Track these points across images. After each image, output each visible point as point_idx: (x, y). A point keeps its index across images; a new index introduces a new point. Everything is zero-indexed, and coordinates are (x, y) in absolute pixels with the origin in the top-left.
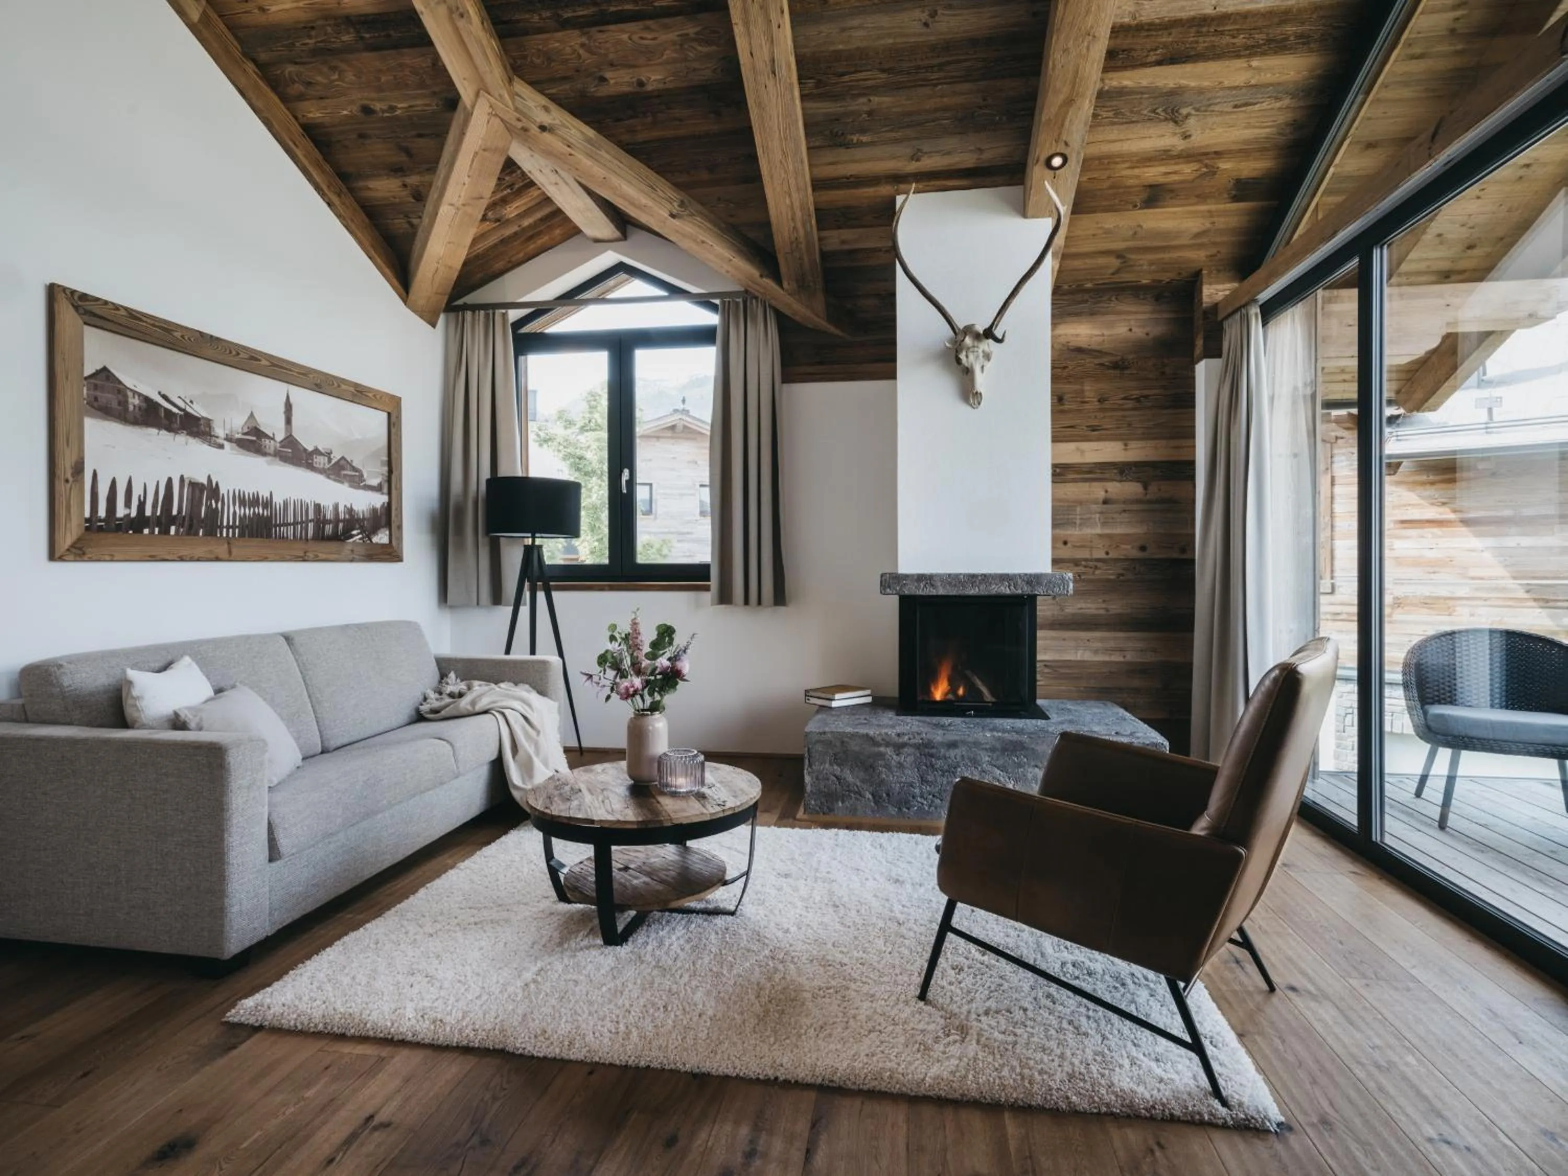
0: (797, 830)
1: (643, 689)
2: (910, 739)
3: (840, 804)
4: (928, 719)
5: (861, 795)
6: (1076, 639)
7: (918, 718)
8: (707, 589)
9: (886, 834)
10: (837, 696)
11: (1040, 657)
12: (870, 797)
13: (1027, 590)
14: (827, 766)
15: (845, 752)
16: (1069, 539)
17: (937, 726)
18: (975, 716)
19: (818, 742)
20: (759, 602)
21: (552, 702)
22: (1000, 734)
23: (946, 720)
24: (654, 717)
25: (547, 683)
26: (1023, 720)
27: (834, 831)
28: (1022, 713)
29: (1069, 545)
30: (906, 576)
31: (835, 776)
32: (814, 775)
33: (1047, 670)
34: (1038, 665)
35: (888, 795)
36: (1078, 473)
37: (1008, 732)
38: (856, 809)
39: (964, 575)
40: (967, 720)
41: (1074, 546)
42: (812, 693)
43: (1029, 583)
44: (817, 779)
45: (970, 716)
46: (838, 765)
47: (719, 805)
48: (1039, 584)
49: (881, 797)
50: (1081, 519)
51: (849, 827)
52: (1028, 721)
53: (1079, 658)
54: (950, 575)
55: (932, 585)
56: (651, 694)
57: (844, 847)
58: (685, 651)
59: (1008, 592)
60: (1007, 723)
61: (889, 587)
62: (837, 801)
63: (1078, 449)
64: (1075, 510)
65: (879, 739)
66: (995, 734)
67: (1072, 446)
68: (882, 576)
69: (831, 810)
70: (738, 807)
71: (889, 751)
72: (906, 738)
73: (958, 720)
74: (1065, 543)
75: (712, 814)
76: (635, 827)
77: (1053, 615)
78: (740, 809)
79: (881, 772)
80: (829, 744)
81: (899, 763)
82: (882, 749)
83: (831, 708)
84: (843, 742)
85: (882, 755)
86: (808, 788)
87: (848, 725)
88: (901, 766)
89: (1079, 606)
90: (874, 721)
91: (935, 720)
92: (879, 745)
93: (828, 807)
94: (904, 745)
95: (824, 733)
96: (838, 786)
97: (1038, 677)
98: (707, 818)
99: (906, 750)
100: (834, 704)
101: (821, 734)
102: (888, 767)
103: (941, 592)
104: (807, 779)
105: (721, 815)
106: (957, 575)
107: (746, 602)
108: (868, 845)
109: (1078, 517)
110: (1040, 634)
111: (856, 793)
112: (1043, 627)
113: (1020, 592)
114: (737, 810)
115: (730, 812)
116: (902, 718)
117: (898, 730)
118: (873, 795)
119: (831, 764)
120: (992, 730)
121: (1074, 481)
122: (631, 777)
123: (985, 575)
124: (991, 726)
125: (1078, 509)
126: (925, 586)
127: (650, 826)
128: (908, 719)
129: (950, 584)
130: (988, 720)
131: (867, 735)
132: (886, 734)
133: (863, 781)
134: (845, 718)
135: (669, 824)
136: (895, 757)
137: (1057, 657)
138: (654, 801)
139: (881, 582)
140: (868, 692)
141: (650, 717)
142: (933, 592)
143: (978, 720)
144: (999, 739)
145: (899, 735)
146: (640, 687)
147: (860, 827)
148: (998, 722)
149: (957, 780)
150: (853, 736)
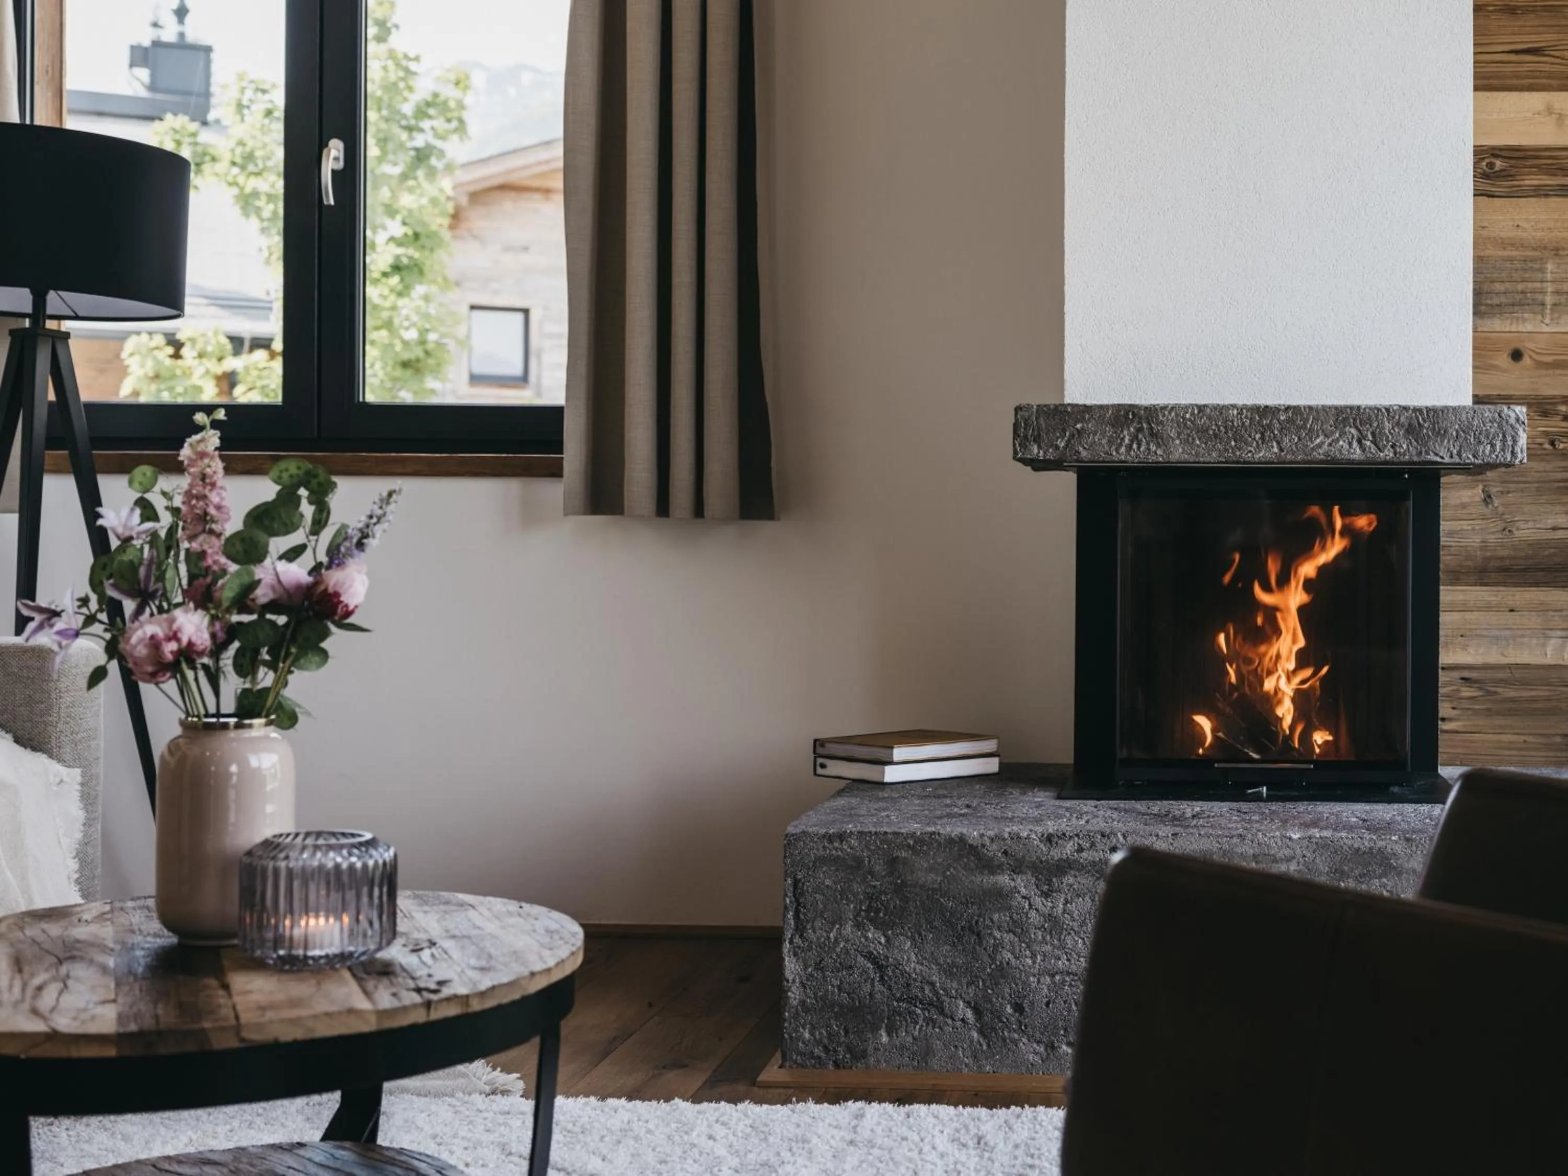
0: (746, 1106)
1: (218, 649)
2: (1080, 850)
3: (885, 1039)
4: (1140, 806)
5: (942, 1012)
6: (1542, 609)
7: (1113, 803)
8: (555, 471)
9: (1002, 1113)
10: (899, 753)
11: (1445, 658)
12: (969, 1014)
13: (1407, 450)
14: (848, 929)
15: (899, 889)
16: (1528, 346)
17: (1162, 818)
18: (1270, 799)
19: (821, 861)
20: (699, 510)
21: (55, 767)
22: (1326, 833)
23: (1189, 808)
24: (246, 734)
25: (47, 712)
26: (1396, 806)
27: (853, 1106)
28: (1396, 789)
29: (1526, 361)
30: (1085, 410)
31: (870, 957)
32: (812, 955)
33: (1467, 692)
34: (1443, 677)
35: (1019, 1008)
36: (1551, 171)
37: (1351, 828)
38: (928, 1052)
39: (1241, 409)
40: (1244, 806)
41: (1540, 365)
42: (833, 749)
43: (1412, 430)
44: (819, 967)
45: (1258, 798)
46: (882, 926)
47: (419, 990)
48: (1441, 434)
49: (998, 1015)
50: (1557, 292)
51: (903, 1098)
52: (1409, 808)
53: (1549, 660)
54: (1201, 408)
55: (1153, 435)
56: (245, 666)
57: (871, 1144)
58: (360, 545)
59: (1357, 454)
60: (1353, 811)
61: (1037, 440)
62: (875, 1029)
63: (1550, 111)
64: (1542, 270)
65: (994, 850)
66: (1316, 832)
67: (1535, 100)
68: (1018, 409)
69: (858, 1055)
70: (482, 995)
71: (1023, 884)
72: (1069, 848)
73: (1221, 808)
74: (1517, 355)
75: (382, 1014)
76: (111, 1052)
77: (1484, 546)
78: (490, 1003)
79: (998, 946)
80: (854, 866)
81: (1050, 917)
82: (1004, 880)
83: (882, 785)
84: (893, 862)
85: (1001, 897)
86: (795, 995)
87: (914, 817)
88: (1054, 925)
89: (1550, 522)
90: (990, 811)
91: (1157, 807)
92: (989, 866)
93: (849, 1049)
94: (1063, 867)
95: (842, 837)
96: (878, 987)
97: (1444, 709)
98: (369, 1025)
99: (1069, 879)
100: (892, 774)
101: (830, 838)
102: (1018, 928)
103: (1178, 453)
104: (791, 967)
105: (420, 1017)
106: (1221, 410)
107: (663, 507)
108: (942, 1143)
109: (1550, 288)
110: (1447, 594)
111: (927, 1005)
112: (1457, 578)
113: (1388, 454)
114: (476, 1006)
115: (452, 1011)
116: (1068, 803)
117: (1051, 827)
118: (977, 1011)
119: (858, 926)
120: (1306, 826)
121: (1540, 192)
122: (168, 922)
123: (1296, 409)
124: (1308, 818)
125: (1550, 266)
126: (1135, 438)
127: (163, 1050)
128: (1088, 806)
129: (1202, 431)
130: (1302, 807)
131: (962, 839)
132: (1016, 837)
133: (949, 971)
134: (913, 805)
135: (230, 1042)
136: (1038, 901)
137: (1493, 657)
138: (213, 982)
139: (1016, 426)
140: (989, 746)
141: (232, 734)
142: (1158, 455)
143: (1274, 806)
144: (1323, 845)
145: (1049, 839)
146: (203, 639)
147: (933, 1096)
148: (1326, 809)
149: (1117, 857)
150: (922, 844)
